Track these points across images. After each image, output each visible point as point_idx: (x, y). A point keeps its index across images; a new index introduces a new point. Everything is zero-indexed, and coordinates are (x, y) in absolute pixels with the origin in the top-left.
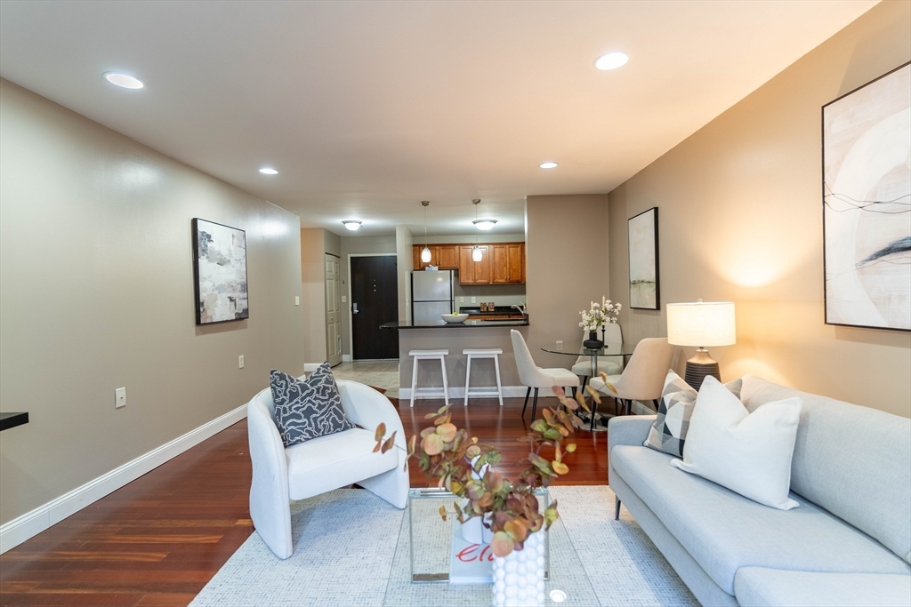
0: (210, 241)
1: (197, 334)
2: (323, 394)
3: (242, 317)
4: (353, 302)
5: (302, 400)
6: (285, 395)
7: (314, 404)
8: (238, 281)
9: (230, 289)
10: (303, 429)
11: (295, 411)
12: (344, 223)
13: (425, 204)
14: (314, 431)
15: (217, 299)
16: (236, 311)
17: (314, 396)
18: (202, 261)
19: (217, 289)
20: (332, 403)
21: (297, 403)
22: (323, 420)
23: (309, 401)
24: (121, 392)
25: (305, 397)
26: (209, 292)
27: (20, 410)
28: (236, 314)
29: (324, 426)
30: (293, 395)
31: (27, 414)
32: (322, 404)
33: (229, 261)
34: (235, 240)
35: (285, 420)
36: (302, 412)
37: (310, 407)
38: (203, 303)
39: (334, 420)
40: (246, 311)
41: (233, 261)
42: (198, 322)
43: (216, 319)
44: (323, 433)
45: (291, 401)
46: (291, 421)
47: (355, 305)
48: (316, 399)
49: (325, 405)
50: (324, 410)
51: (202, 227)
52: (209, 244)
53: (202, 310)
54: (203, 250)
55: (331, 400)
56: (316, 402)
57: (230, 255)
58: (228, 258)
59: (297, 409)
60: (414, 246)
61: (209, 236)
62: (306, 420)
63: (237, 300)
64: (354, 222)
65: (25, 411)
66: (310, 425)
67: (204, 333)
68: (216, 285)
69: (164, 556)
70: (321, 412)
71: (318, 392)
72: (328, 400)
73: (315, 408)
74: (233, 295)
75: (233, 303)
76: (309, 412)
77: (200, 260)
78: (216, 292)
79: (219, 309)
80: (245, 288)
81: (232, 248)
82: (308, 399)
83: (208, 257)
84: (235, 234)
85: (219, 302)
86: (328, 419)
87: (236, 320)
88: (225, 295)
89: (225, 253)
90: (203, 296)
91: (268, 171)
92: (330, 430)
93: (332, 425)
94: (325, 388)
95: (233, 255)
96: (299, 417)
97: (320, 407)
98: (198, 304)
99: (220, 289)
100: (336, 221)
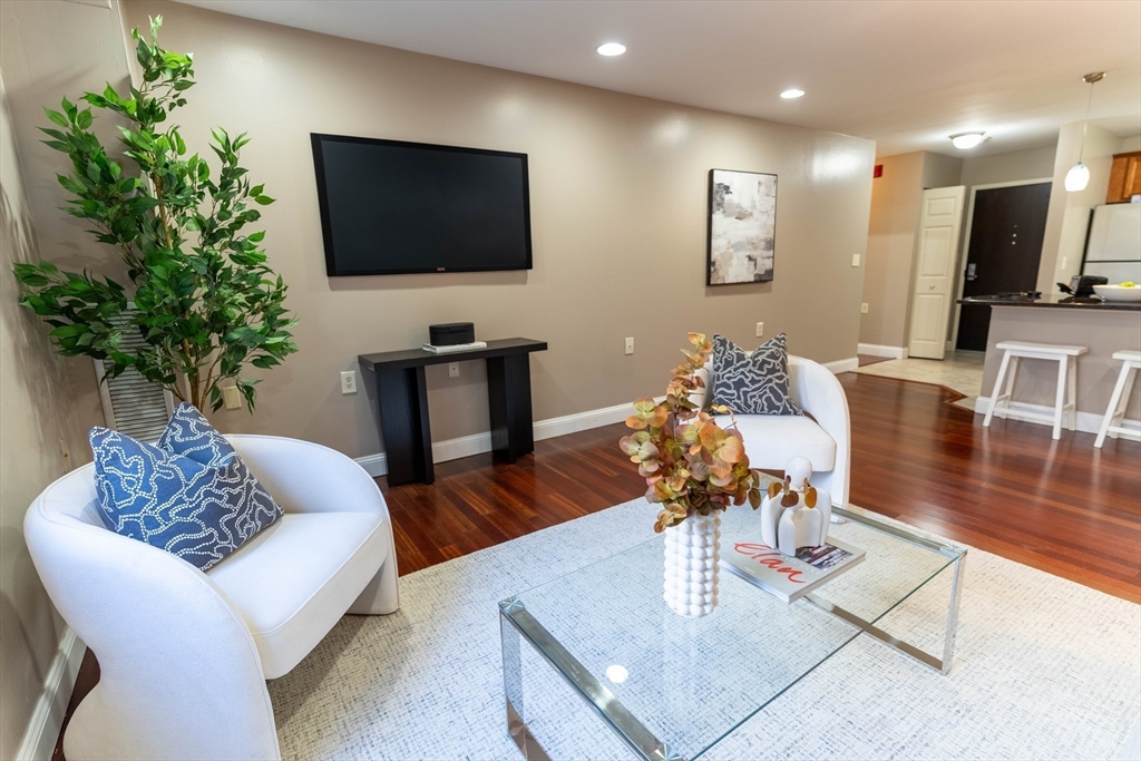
0: (727, 193)
1: (707, 295)
2: (761, 368)
3: (764, 279)
4: (969, 262)
5: (735, 370)
6: (721, 362)
7: (747, 377)
8: (762, 236)
9: (750, 247)
10: (731, 400)
11: (726, 380)
12: (952, 137)
13: (1091, 79)
14: (742, 405)
15: (731, 258)
16: (757, 272)
17: (748, 368)
18: (717, 217)
19: (732, 247)
20: (770, 381)
21: (730, 372)
22: (754, 396)
23: (743, 373)
24: (630, 341)
25: (739, 368)
26: (722, 251)
27: (541, 339)
28: (755, 275)
29: (755, 403)
30: (728, 364)
31: (546, 344)
32: (757, 378)
33: (751, 214)
34: (763, 188)
35: (718, 386)
36: (734, 383)
37: (741, 379)
38: (714, 263)
39: (768, 399)
40: (770, 273)
41: (756, 214)
42: (708, 283)
43: (729, 280)
44: (755, 410)
45: (725, 369)
46: (721, 389)
47: (973, 267)
48: (750, 371)
49: (759, 381)
50: (757, 386)
51: (718, 178)
52: (727, 197)
53: (712, 269)
54: (719, 205)
55: (769, 377)
56: (750, 375)
57: (754, 207)
58: (749, 210)
59: (729, 378)
60: (1116, 157)
61: (727, 188)
62: (735, 392)
63: (758, 260)
64: (969, 134)
65: (544, 341)
66: (739, 398)
67: (715, 294)
68: (733, 243)
69: (616, 474)
70: (754, 387)
71: (754, 365)
72: (765, 376)
73: (747, 381)
74: (754, 254)
75: (753, 263)
76: (740, 384)
77: (714, 216)
78: (731, 250)
79: (736, 269)
80: (771, 244)
81: (757, 198)
82: (741, 370)
83: (724, 212)
84: (762, 181)
85: (735, 261)
86: (760, 397)
87: (755, 282)
88: (743, 254)
89: (746, 205)
90: (715, 255)
91: (792, 94)
92: (763, 409)
93: (765, 404)
94: (764, 362)
95: (758, 206)
96: (729, 387)
97: (753, 382)
98: (710, 263)
99: (737, 246)
100: (937, 138)
